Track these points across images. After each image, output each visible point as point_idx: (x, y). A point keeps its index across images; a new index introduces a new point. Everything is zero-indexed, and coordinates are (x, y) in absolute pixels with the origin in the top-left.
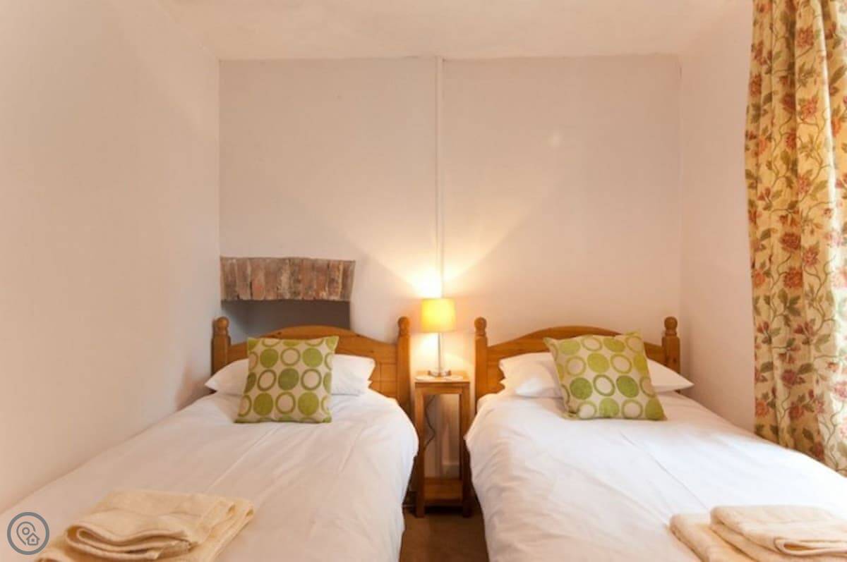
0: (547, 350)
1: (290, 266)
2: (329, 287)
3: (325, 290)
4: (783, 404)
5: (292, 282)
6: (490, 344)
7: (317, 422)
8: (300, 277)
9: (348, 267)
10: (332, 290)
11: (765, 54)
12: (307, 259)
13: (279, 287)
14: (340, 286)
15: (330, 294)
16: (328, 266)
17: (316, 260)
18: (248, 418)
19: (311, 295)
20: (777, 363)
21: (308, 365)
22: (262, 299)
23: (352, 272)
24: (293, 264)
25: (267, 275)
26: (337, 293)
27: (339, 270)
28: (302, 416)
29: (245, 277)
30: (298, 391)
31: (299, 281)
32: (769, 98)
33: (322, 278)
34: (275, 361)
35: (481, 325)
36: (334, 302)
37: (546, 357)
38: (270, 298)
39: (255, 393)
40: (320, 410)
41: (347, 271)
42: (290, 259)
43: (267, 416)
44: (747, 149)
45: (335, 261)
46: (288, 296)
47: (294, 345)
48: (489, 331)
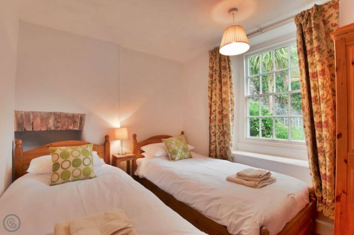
0: (162, 142)
1: (54, 115)
2: (74, 124)
3: (71, 126)
4: (218, 150)
5: (55, 122)
6: (138, 142)
7: (91, 178)
8: (59, 120)
9: (82, 117)
10: (75, 126)
11: (214, 69)
12: (63, 113)
13: (48, 125)
14: (79, 124)
15: (74, 127)
16: (73, 116)
17: (68, 113)
18: (58, 182)
19: (65, 128)
20: (217, 140)
21: (84, 156)
22: (39, 130)
23: (84, 118)
24: (56, 115)
25: (42, 119)
26: (77, 127)
27: (78, 118)
28: (84, 177)
29: (29, 120)
30: (82, 167)
31: (58, 122)
32: (215, 80)
33: (70, 121)
34: (69, 156)
35: (135, 136)
36: (76, 131)
37: (162, 144)
38: (43, 130)
39: (60, 171)
40: (92, 173)
41: (82, 118)
42: (54, 113)
43: (67, 180)
44: (209, 90)
45: (76, 114)
46: (53, 129)
47: (76, 148)
48: (137, 138)
